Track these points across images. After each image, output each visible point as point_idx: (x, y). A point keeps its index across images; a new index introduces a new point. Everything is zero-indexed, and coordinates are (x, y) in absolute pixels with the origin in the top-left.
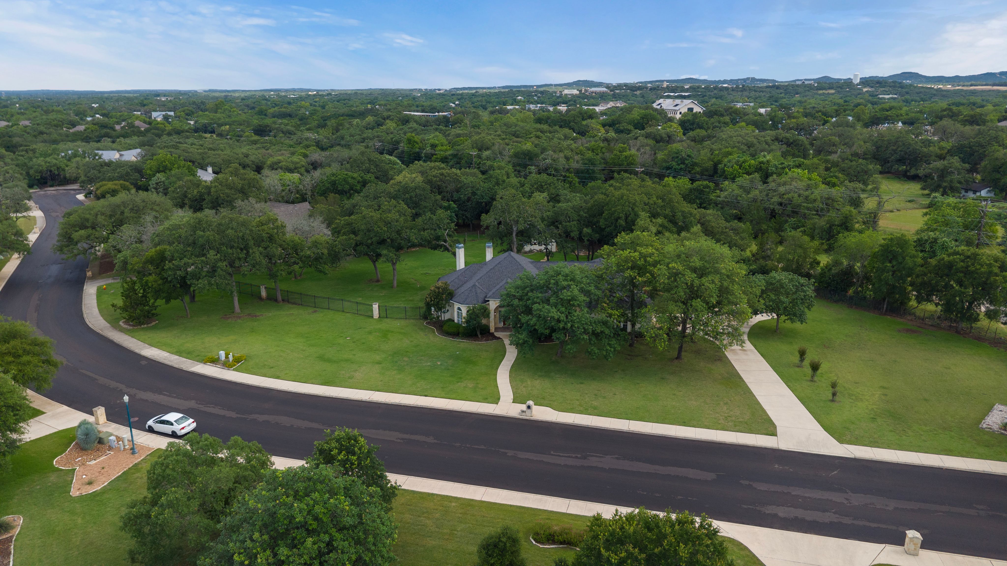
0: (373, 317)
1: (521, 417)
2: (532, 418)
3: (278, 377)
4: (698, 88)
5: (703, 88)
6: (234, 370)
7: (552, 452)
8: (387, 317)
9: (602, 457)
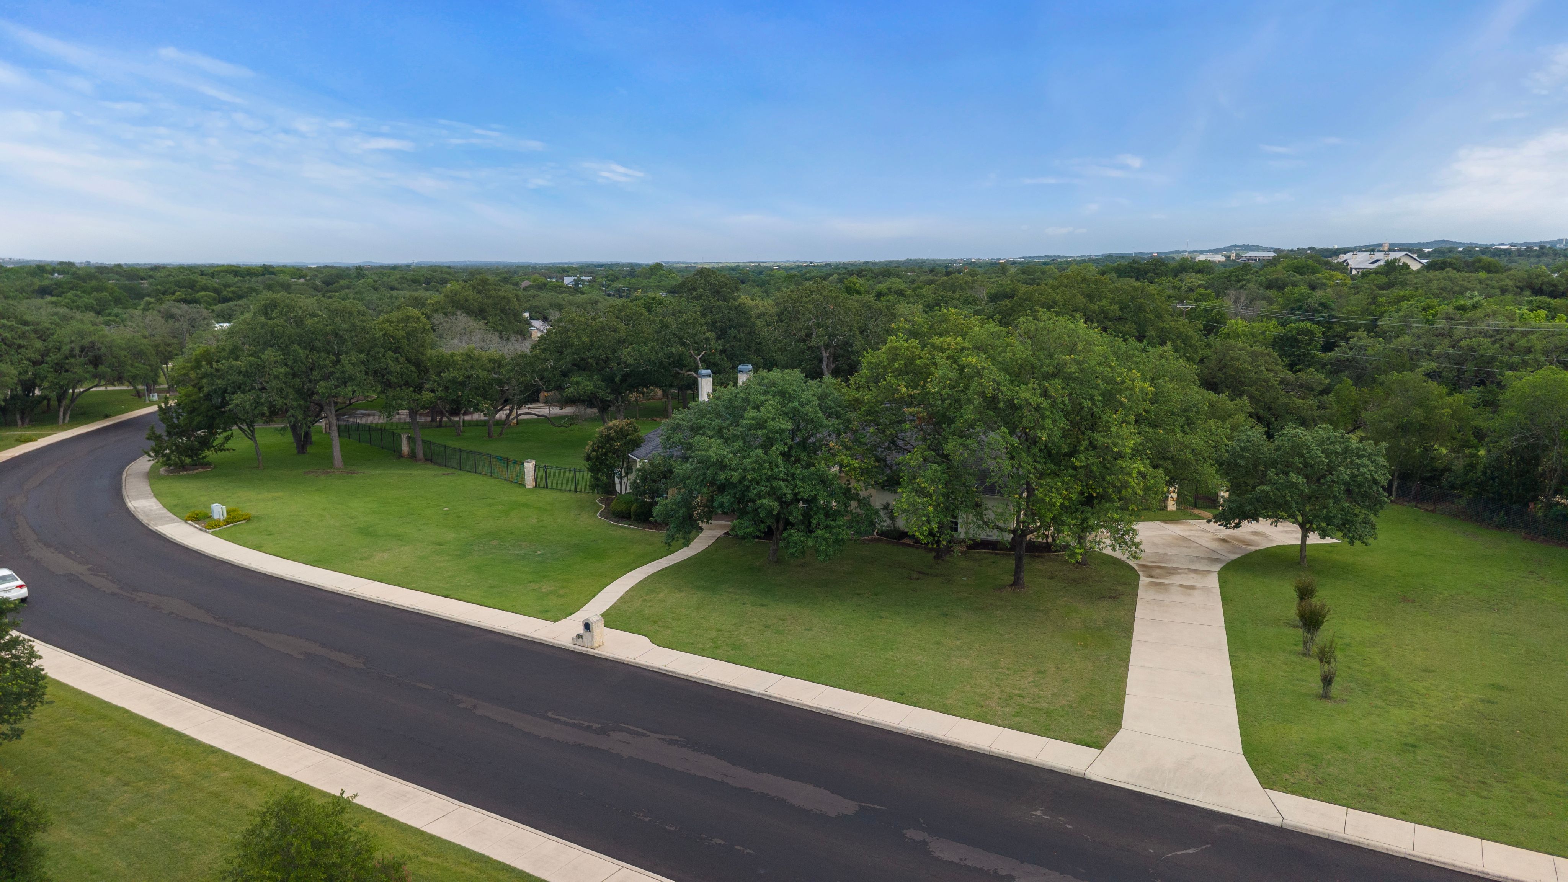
0: (524, 485)
1: (572, 647)
2: (591, 652)
3: (258, 548)
4: (1450, 251)
5: (1460, 252)
6: (212, 533)
7: (550, 714)
8: (547, 487)
9: (644, 735)
